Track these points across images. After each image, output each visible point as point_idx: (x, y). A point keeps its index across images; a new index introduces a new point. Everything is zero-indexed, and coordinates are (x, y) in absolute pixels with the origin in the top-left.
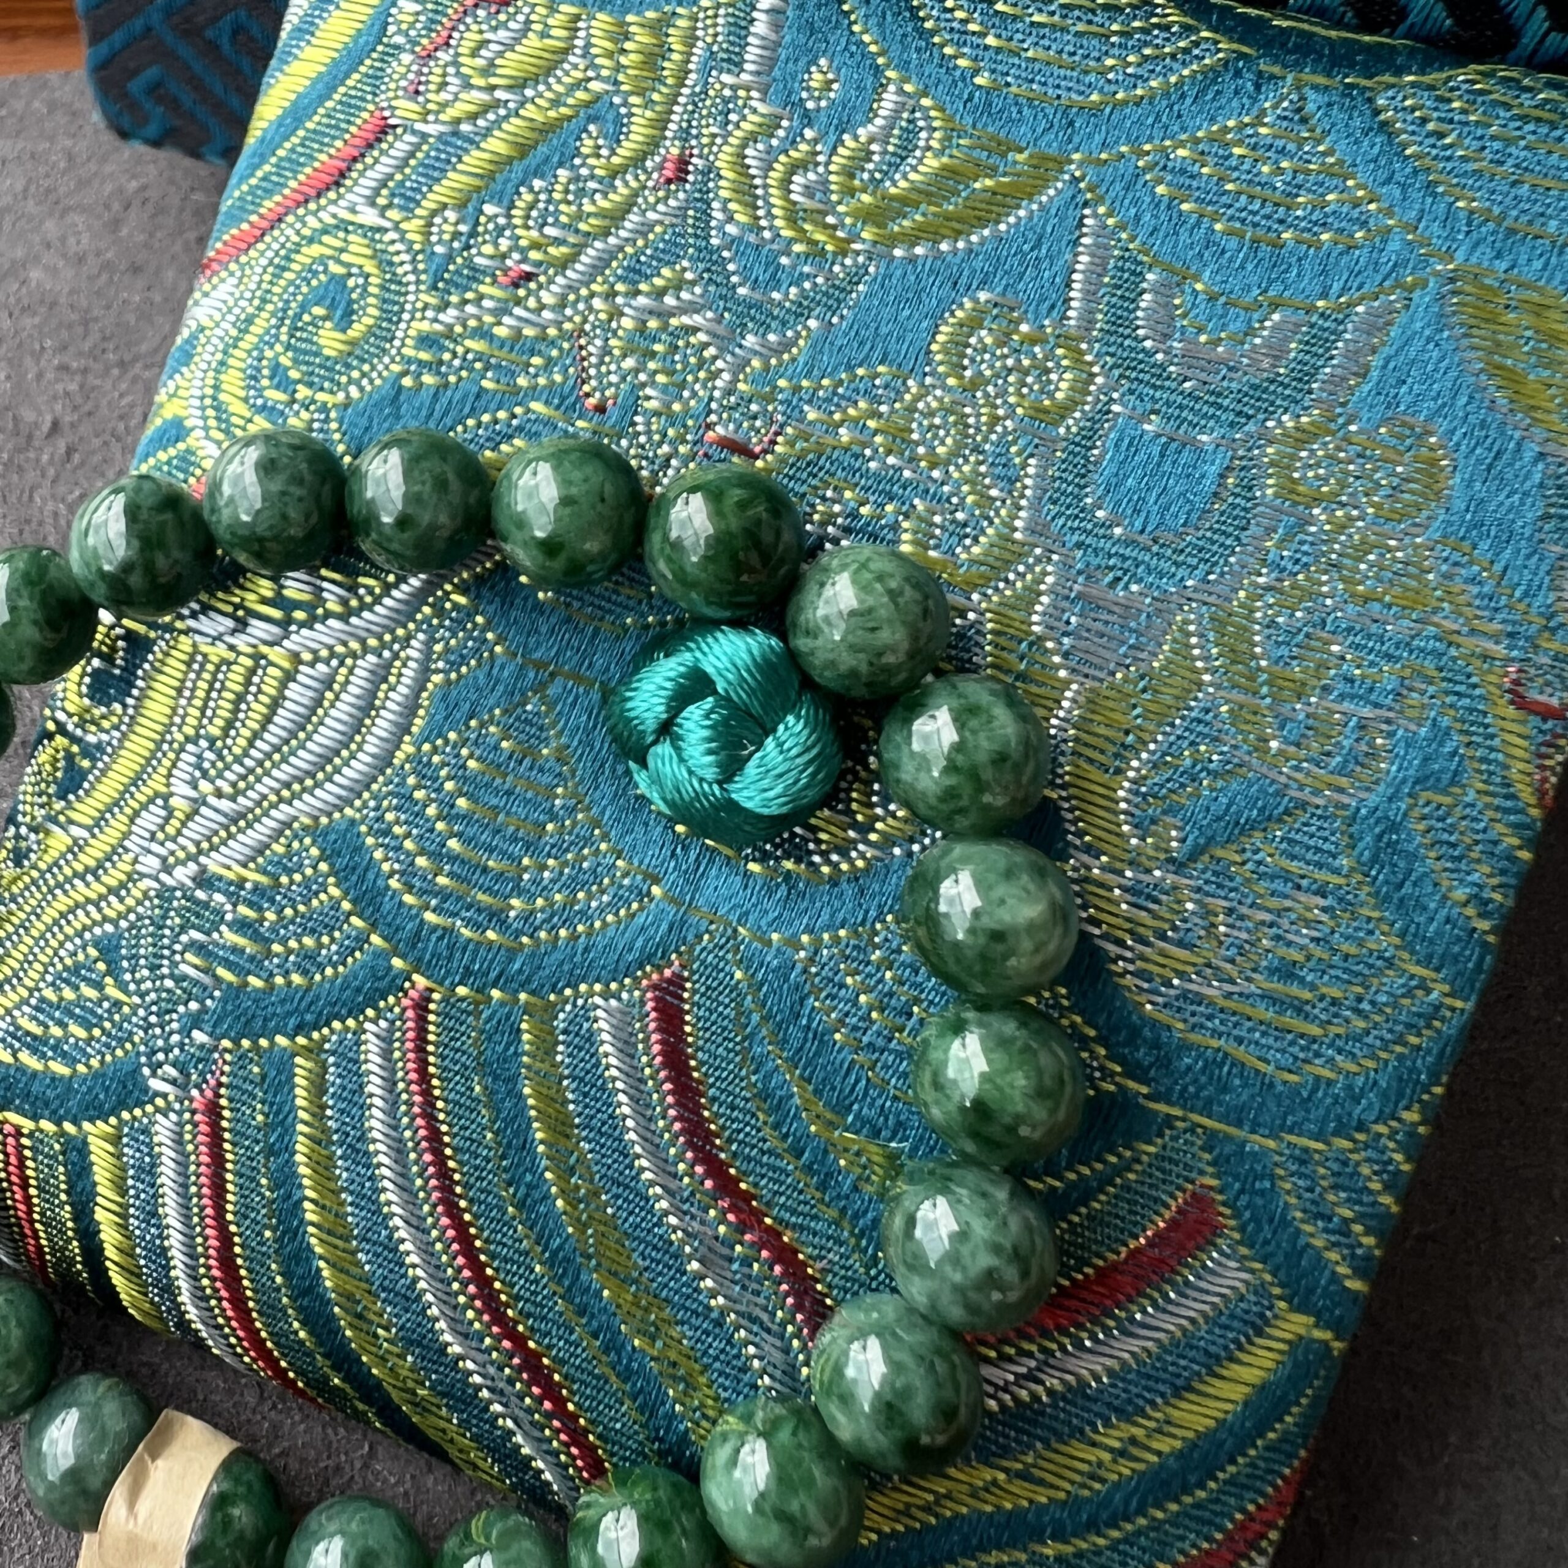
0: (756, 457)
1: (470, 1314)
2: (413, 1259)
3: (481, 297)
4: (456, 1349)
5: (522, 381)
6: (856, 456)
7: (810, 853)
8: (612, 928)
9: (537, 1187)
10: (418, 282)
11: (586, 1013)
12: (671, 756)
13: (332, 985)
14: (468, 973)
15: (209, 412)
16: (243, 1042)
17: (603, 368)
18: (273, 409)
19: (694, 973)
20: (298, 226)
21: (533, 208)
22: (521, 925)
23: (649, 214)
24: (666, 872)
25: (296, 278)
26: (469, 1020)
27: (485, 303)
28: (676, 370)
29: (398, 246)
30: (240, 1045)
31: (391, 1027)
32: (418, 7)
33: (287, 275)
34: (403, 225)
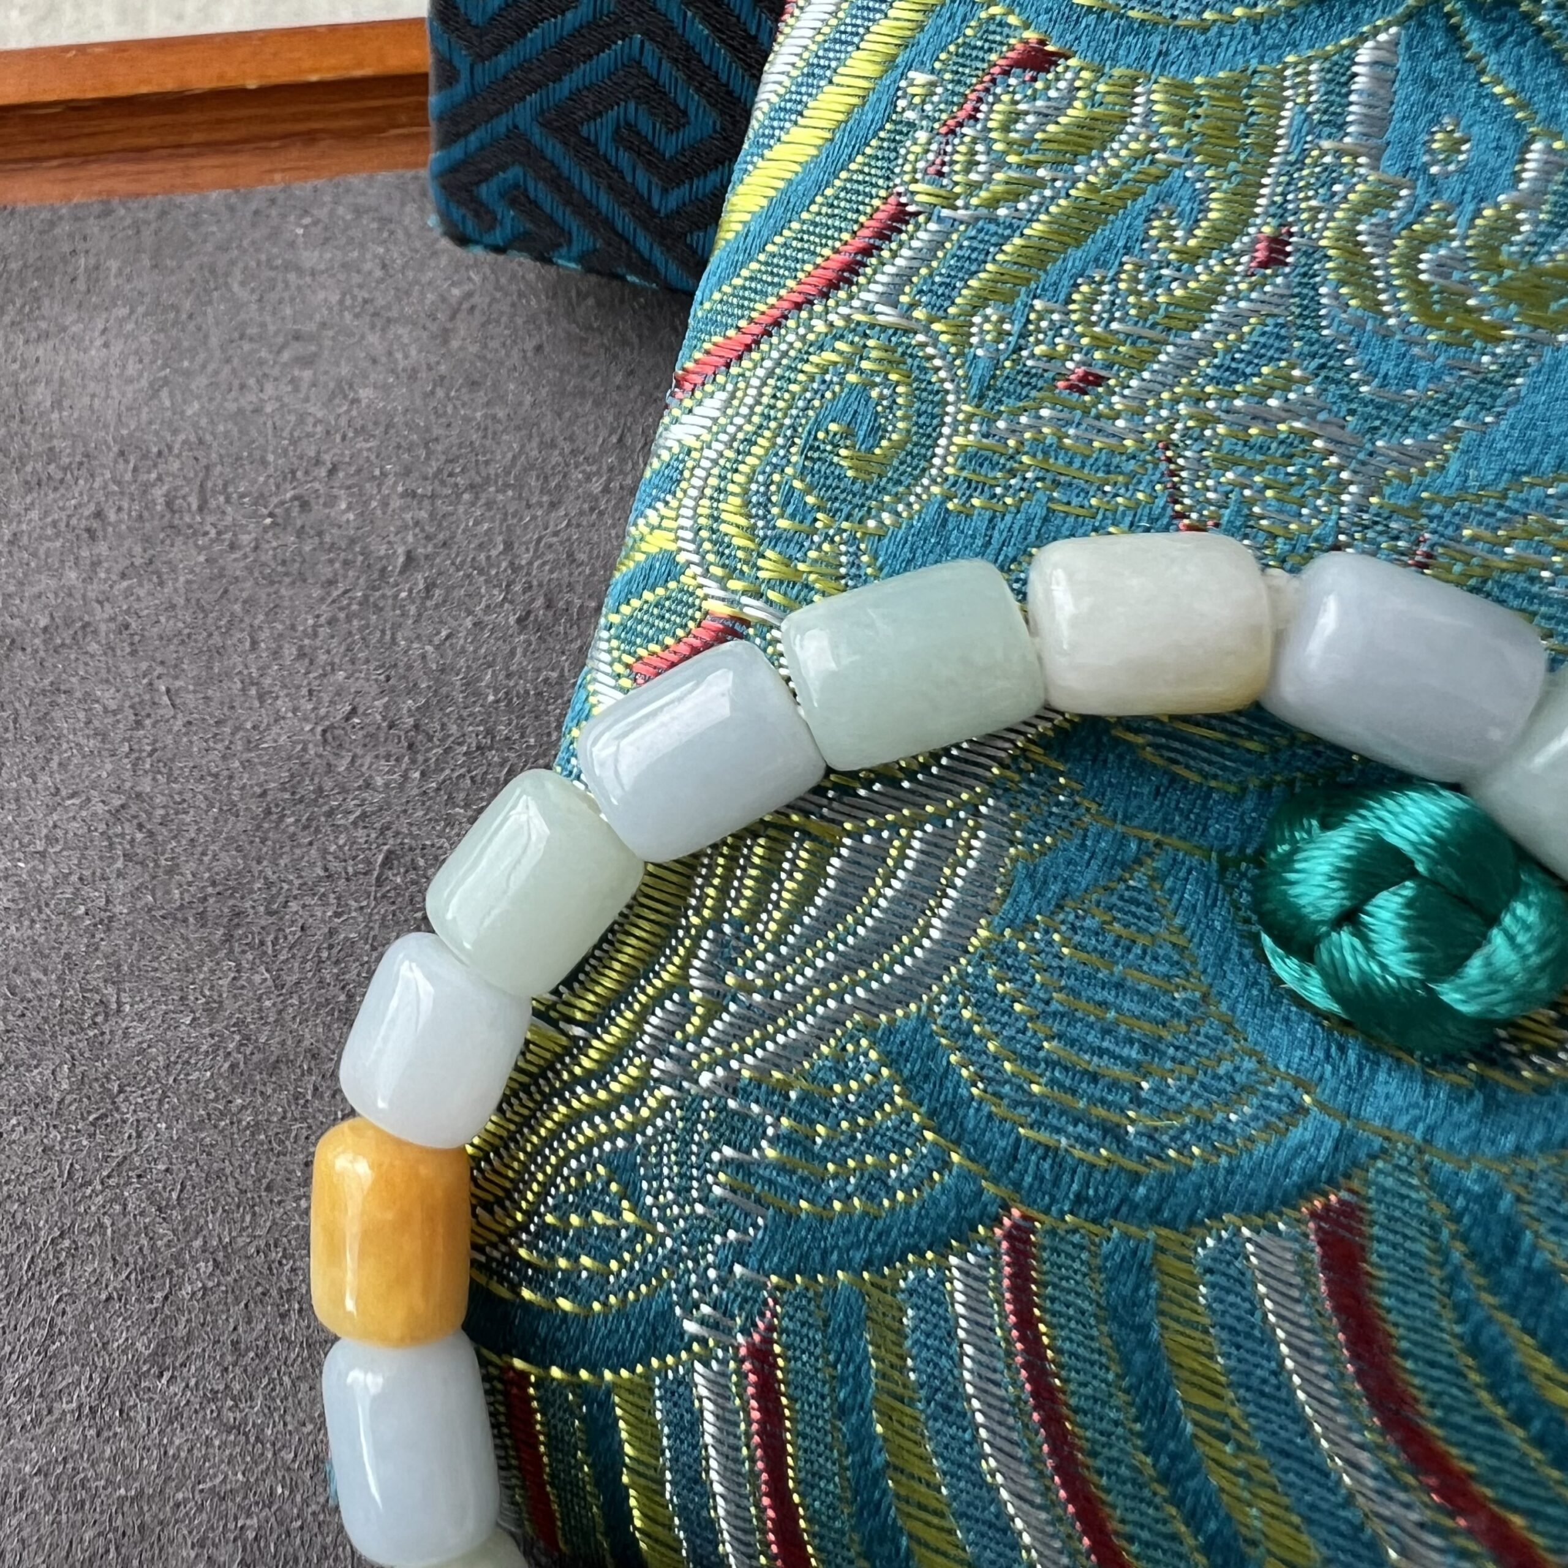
5: (1094, 502)
10: (959, 390)
12: (1354, 948)
13: (907, 1213)
14: (1080, 1199)
15: (707, 546)
16: (798, 1278)
17: (1198, 485)
18: (789, 541)
19: (1369, 1200)
20: (802, 331)
21: (1096, 302)
22: (1144, 1143)
23: (1242, 304)
24: (1321, 1078)
25: (806, 390)
26: (1084, 1256)
27: (1045, 413)
28: (1292, 485)
29: (930, 350)
30: (794, 1282)
31: (983, 1262)
32: (933, 78)
33: (794, 388)
34: (935, 326)
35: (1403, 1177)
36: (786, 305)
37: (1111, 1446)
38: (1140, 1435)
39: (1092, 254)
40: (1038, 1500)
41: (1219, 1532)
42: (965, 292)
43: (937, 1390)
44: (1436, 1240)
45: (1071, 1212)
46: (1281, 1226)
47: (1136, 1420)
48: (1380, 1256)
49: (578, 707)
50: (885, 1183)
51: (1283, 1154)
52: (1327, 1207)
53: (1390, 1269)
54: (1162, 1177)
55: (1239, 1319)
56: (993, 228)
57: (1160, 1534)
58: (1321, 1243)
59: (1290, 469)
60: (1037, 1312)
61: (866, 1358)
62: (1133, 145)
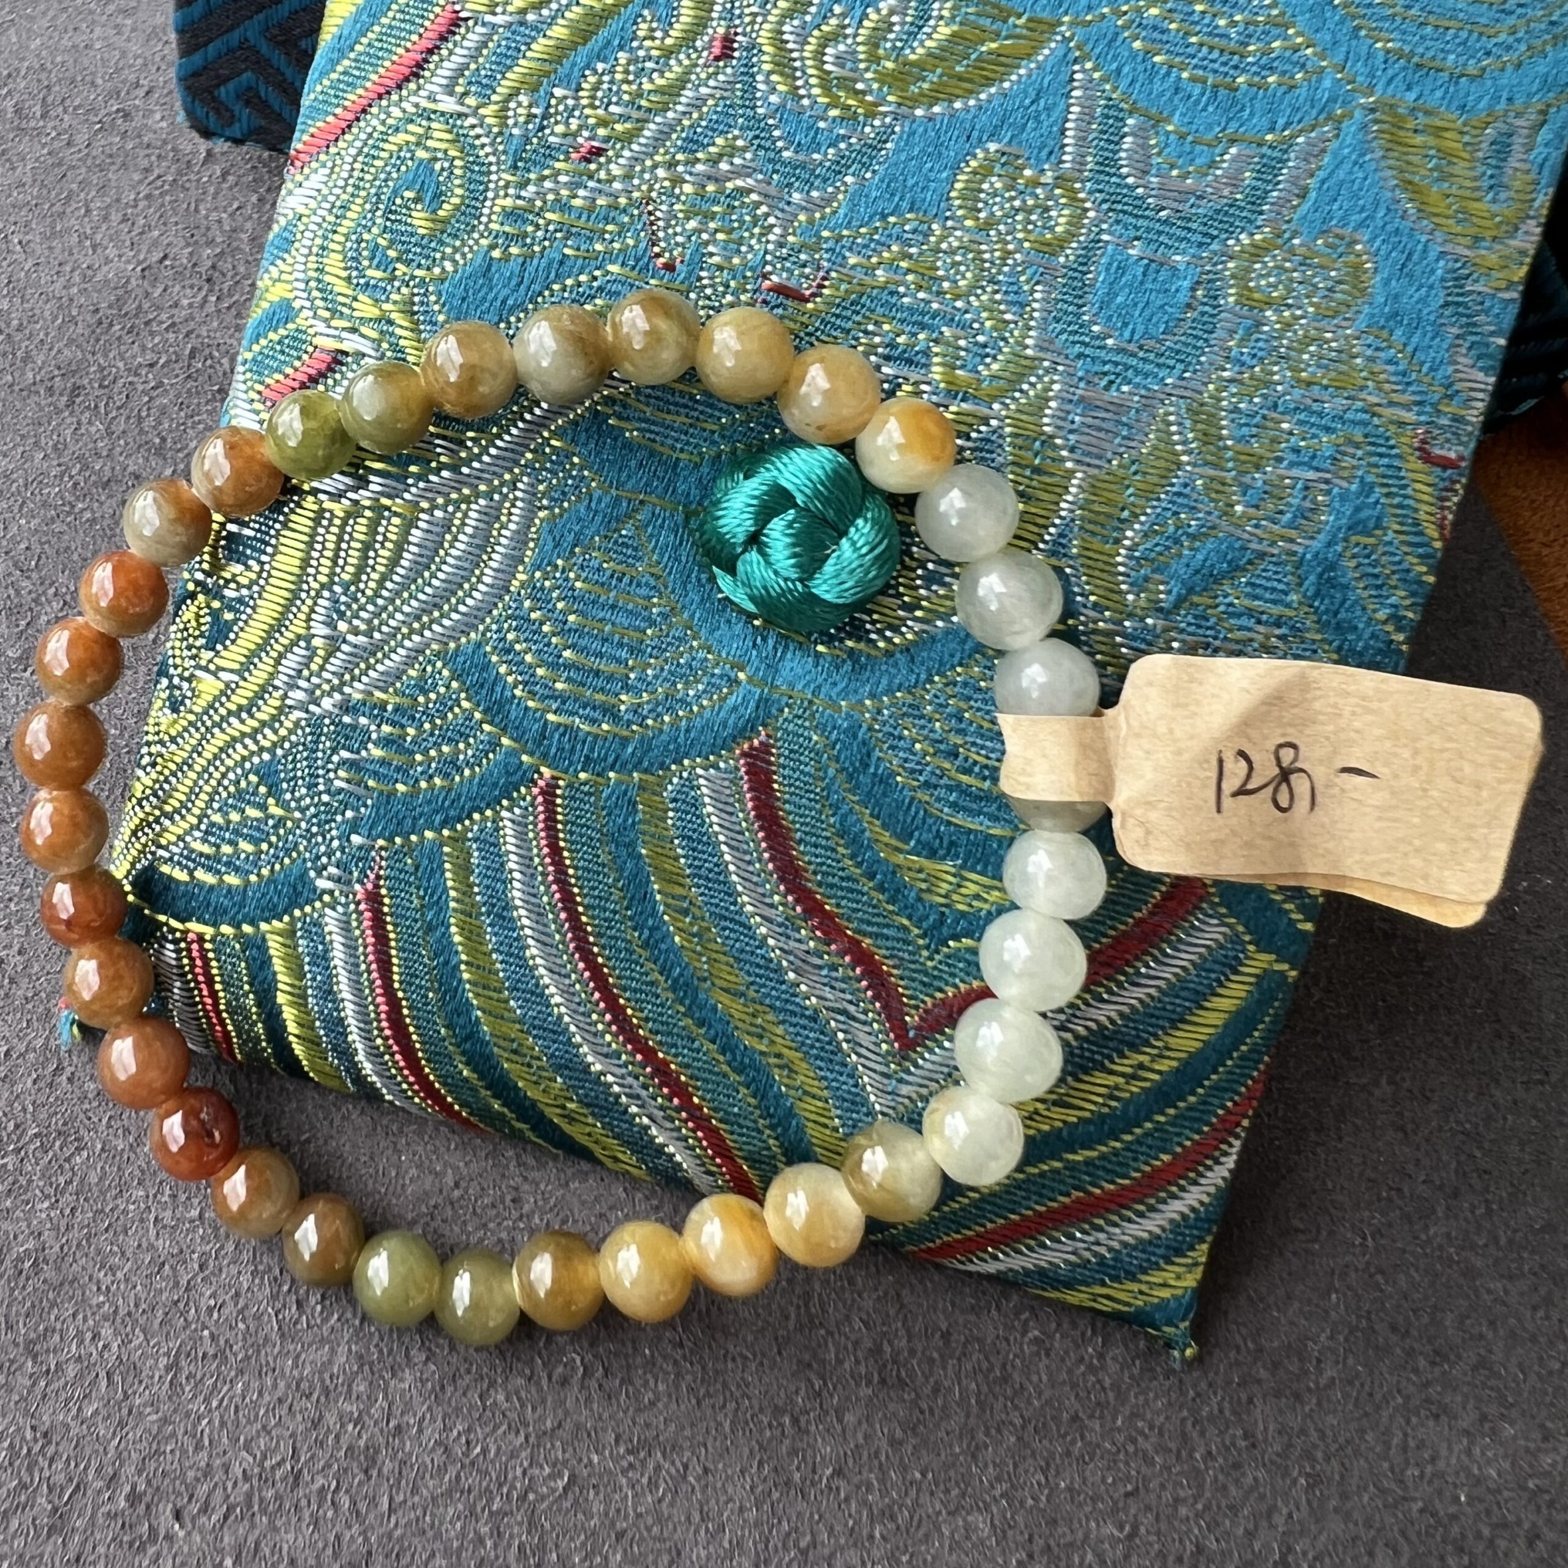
0: (807, 301)
1: (608, 1038)
2: (557, 999)
3: (558, 173)
4: (598, 1067)
5: (598, 247)
6: (892, 293)
7: (868, 632)
8: (708, 711)
9: (658, 928)
10: (498, 163)
11: (690, 784)
12: (758, 561)
13: (471, 784)
14: (588, 761)
15: (315, 293)
16: (397, 839)
17: (670, 231)
18: (375, 287)
20: (383, 116)
21: (598, 89)
22: (631, 716)
23: (702, 90)
24: (750, 659)
25: (386, 165)
27: (562, 179)
28: (734, 229)
29: (478, 130)
30: (394, 842)
31: (524, 812)
33: (378, 163)
34: (481, 111)
36: (372, 95)
38: (630, 918)
39: (595, 52)
40: (564, 971)
42: (504, 82)
46: (722, 764)
48: (784, 777)
50: (455, 764)
51: (723, 713)
53: (791, 785)
54: (644, 738)
56: (523, 30)
59: (733, 217)
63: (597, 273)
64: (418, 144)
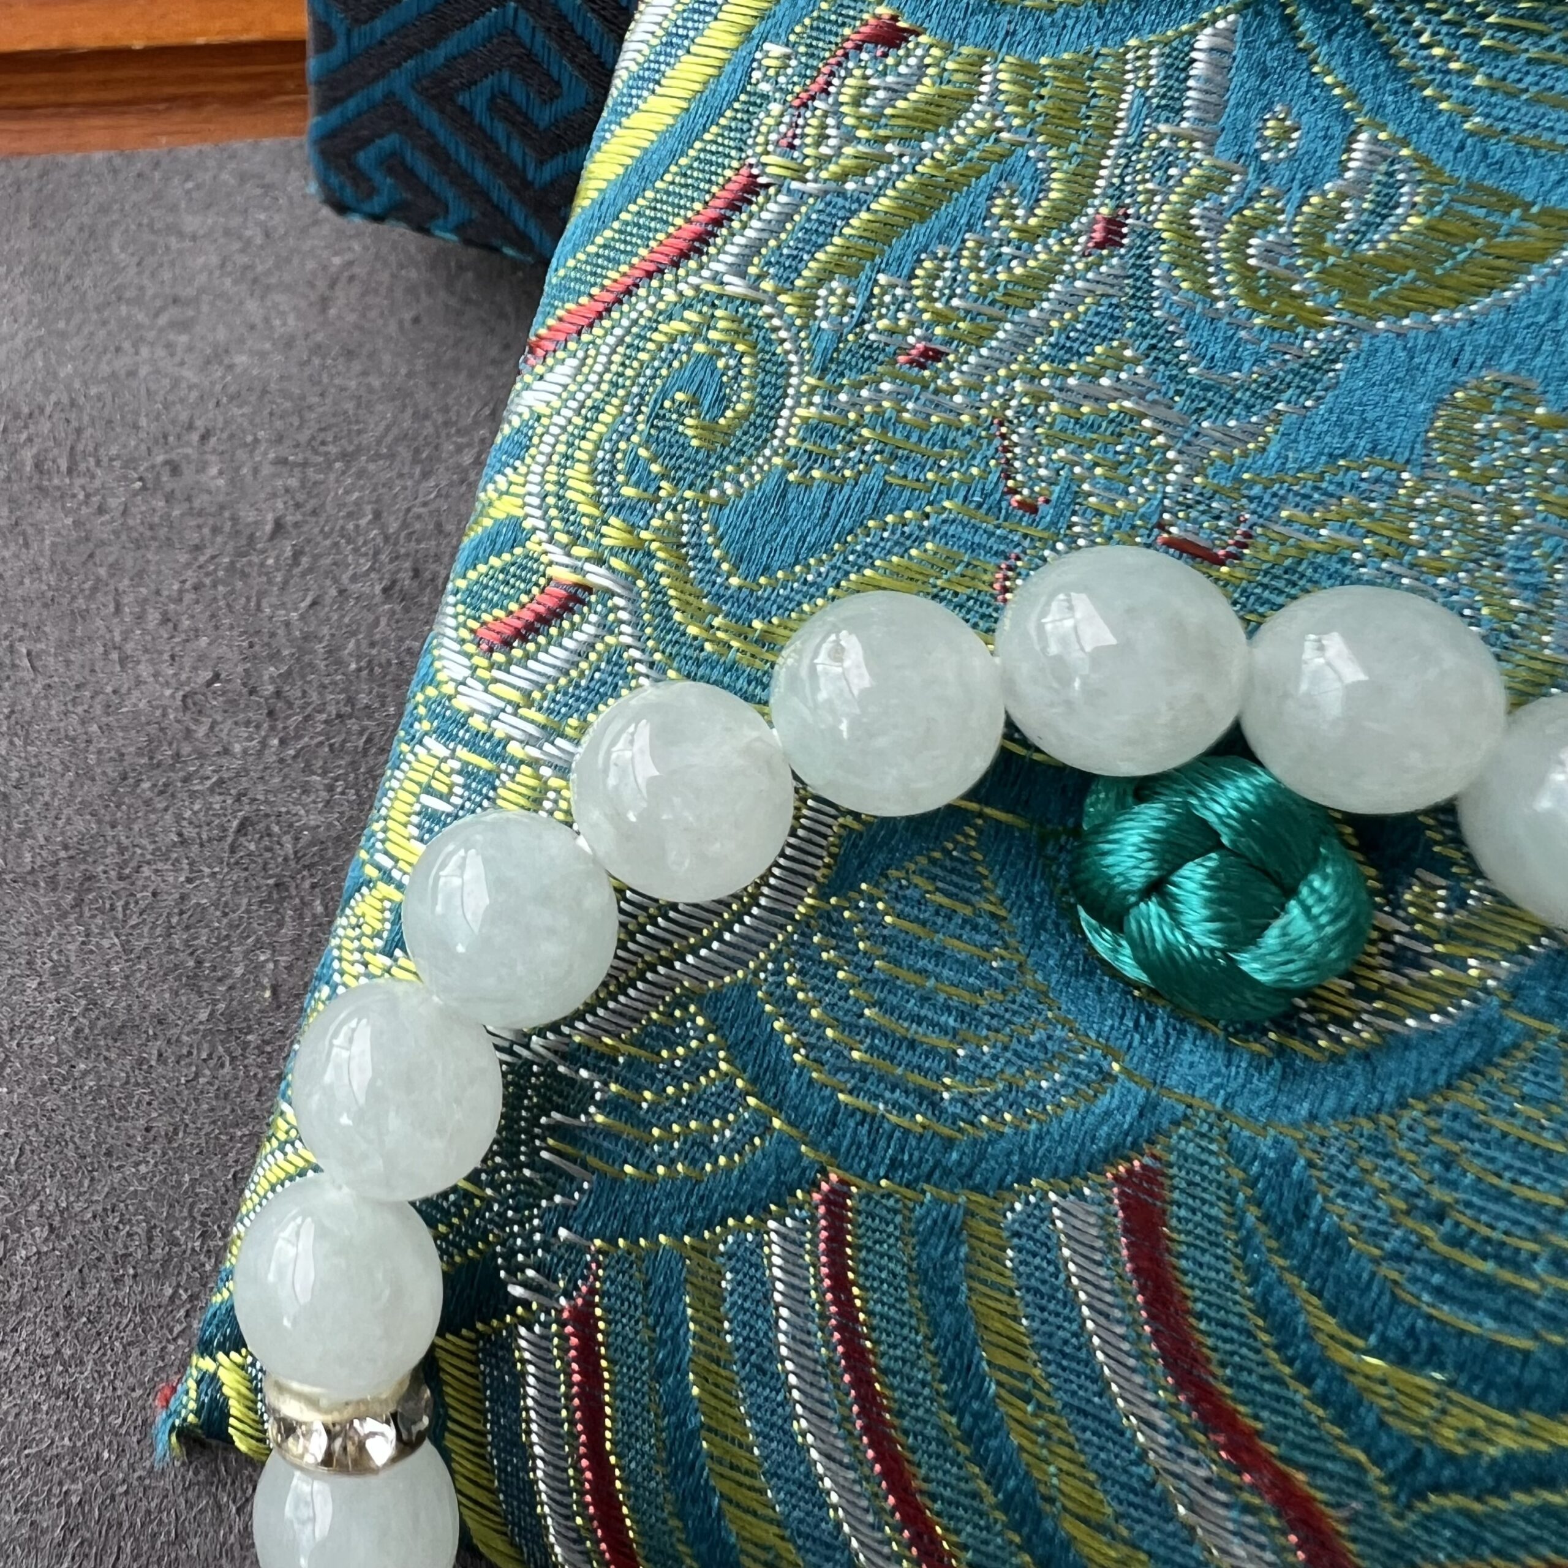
0: (1221, 563)
3: (881, 379)
5: (930, 476)
6: (1343, 561)
12: (1160, 918)
13: (728, 1176)
14: (895, 1164)
15: (553, 512)
16: (621, 1242)
17: (1031, 461)
18: (632, 508)
19: (1170, 1165)
20: (652, 299)
21: (937, 277)
22: (958, 1109)
23: (1079, 284)
24: (1130, 1046)
25: (653, 359)
26: (898, 1219)
27: (885, 386)
28: (1121, 463)
29: (776, 322)
30: (617, 1246)
31: (799, 1226)
32: (788, 50)
33: (643, 356)
34: (783, 298)
35: (1204, 1143)
36: (638, 273)
37: (917, 1407)
38: (945, 1395)
39: (936, 231)
40: (846, 1460)
41: (1017, 1489)
42: (812, 264)
43: (752, 1352)
44: (1232, 1204)
45: (886, 1177)
46: (1087, 1191)
47: (942, 1381)
48: (1179, 1220)
49: (423, 672)
50: (707, 1148)
51: (1090, 1119)
52: (1130, 1172)
53: (1188, 1233)
54: (975, 1142)
55: (1044, 1282)
56: (840, 201)
57: (961, 1492)
58: (1123, 1207)
59: (1119, 448)
60: (851, 1275)
61: (684, 1321)
62: (980, 124)
63: (928, 509)
64: (697, 335)
